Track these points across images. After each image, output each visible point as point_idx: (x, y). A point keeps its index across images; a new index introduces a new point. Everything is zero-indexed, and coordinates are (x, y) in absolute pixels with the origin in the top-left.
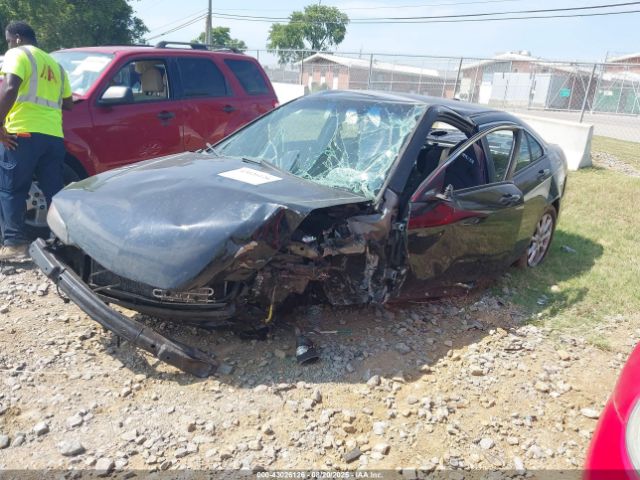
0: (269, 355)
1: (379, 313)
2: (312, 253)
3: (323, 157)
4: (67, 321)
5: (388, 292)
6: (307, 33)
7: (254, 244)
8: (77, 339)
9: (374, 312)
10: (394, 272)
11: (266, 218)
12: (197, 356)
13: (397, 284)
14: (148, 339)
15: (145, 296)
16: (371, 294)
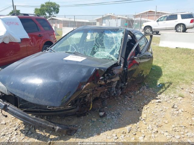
0: (90, 121)
1: (116, 98)
2: (103, 83)
3: (94, 49)
4: (5, 124)
5: (121, 91)
6: (47, 11)
7: (88, 83)
8: (14, 131)
9: (114, 98)
10: (123, 84)
11: (92, 73)
12: (70, 128)
13: (124, 88)
14: (51, 126)
15: (43, 109)
16: (115, 92)
